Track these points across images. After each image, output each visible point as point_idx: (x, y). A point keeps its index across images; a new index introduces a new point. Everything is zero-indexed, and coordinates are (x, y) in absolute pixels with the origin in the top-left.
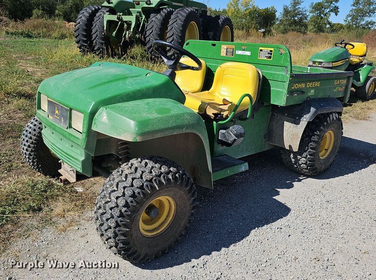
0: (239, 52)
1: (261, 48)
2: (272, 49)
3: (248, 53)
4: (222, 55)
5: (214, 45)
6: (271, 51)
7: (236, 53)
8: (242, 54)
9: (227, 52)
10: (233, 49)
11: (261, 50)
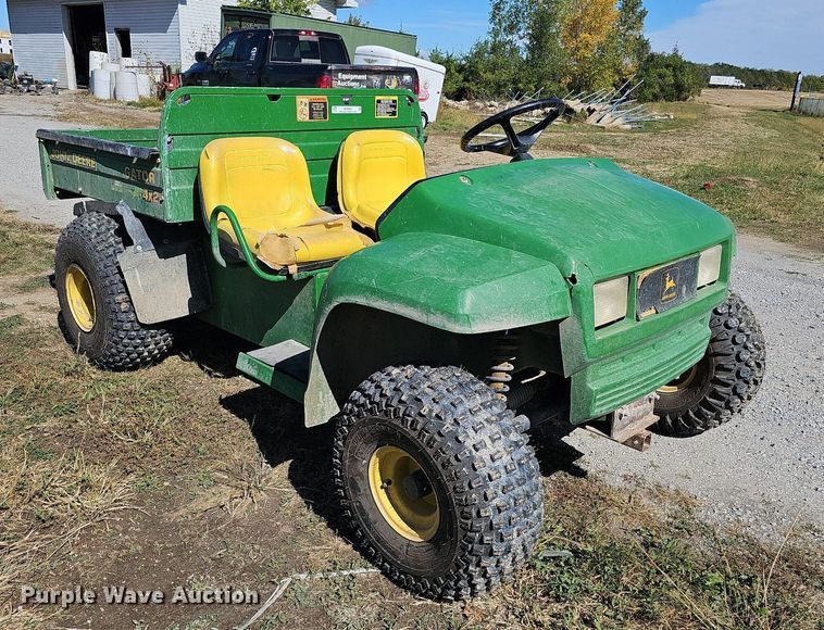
0: (338, 110)
1: (377, 98)
2: (396, 98)
3: (356, 110)
4: (299, 118)
5: (274, 98)
6: (394, 101)
7: (333, 112)
8: (347, 112)
9: (311, 110)
10: (325, 104)
11: (379, 101)
